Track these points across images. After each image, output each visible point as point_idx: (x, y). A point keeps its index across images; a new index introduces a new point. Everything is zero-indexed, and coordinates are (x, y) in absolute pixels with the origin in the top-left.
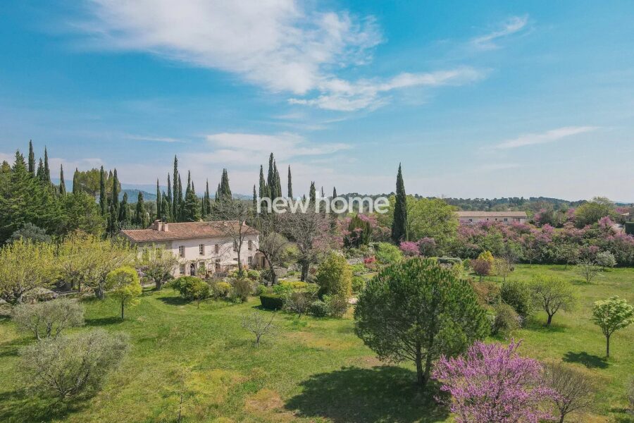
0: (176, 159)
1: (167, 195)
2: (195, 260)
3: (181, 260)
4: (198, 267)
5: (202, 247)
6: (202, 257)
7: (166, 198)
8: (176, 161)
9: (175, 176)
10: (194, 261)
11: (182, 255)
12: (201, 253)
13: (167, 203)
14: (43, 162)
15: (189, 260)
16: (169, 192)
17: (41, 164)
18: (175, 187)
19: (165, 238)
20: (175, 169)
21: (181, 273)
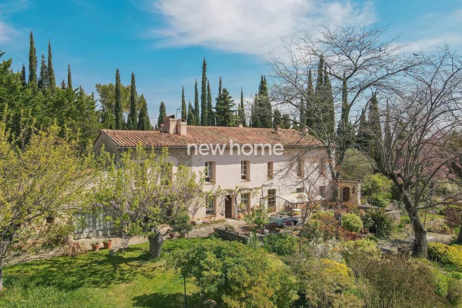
0: (204, 62)
1: (194, 107)
2: (233, 188)
3: (207, 188)
4: (239, 202)
5: (245, 165)
6: (247, 185)
7: (193, 111)
8: (205, 65)
9: (203, 83)
10: (230, 191)
11: (210, 179)
12: (243, 178)
13: (193, 116)
14: (46, 60)
15: (223, 188)
16: (196, 104)
17: (43, 62)
18: (203, 97)
19: (179, 144)
20: (204, 75)
21: (208, 212)
